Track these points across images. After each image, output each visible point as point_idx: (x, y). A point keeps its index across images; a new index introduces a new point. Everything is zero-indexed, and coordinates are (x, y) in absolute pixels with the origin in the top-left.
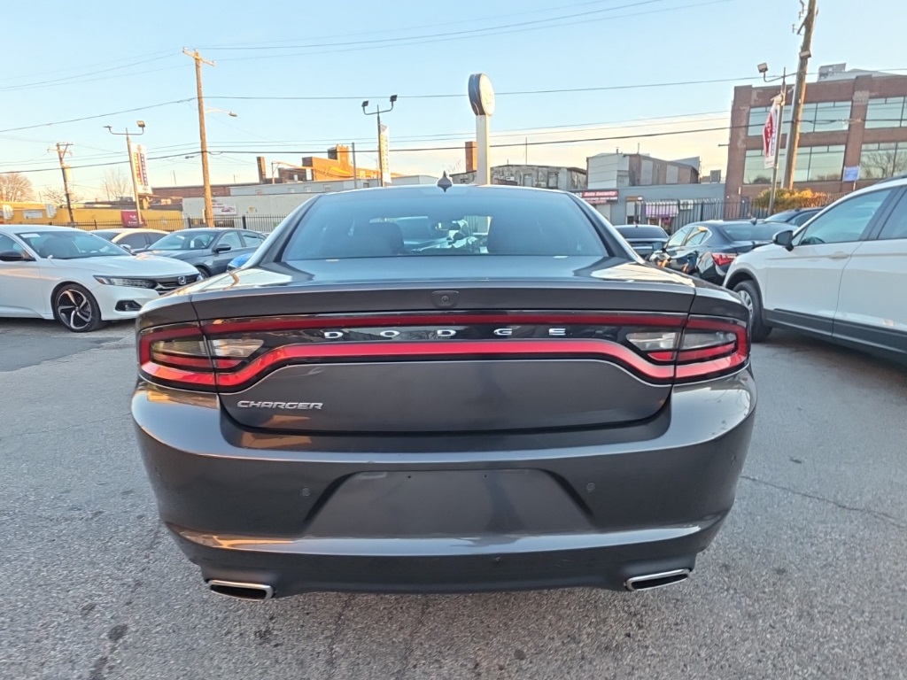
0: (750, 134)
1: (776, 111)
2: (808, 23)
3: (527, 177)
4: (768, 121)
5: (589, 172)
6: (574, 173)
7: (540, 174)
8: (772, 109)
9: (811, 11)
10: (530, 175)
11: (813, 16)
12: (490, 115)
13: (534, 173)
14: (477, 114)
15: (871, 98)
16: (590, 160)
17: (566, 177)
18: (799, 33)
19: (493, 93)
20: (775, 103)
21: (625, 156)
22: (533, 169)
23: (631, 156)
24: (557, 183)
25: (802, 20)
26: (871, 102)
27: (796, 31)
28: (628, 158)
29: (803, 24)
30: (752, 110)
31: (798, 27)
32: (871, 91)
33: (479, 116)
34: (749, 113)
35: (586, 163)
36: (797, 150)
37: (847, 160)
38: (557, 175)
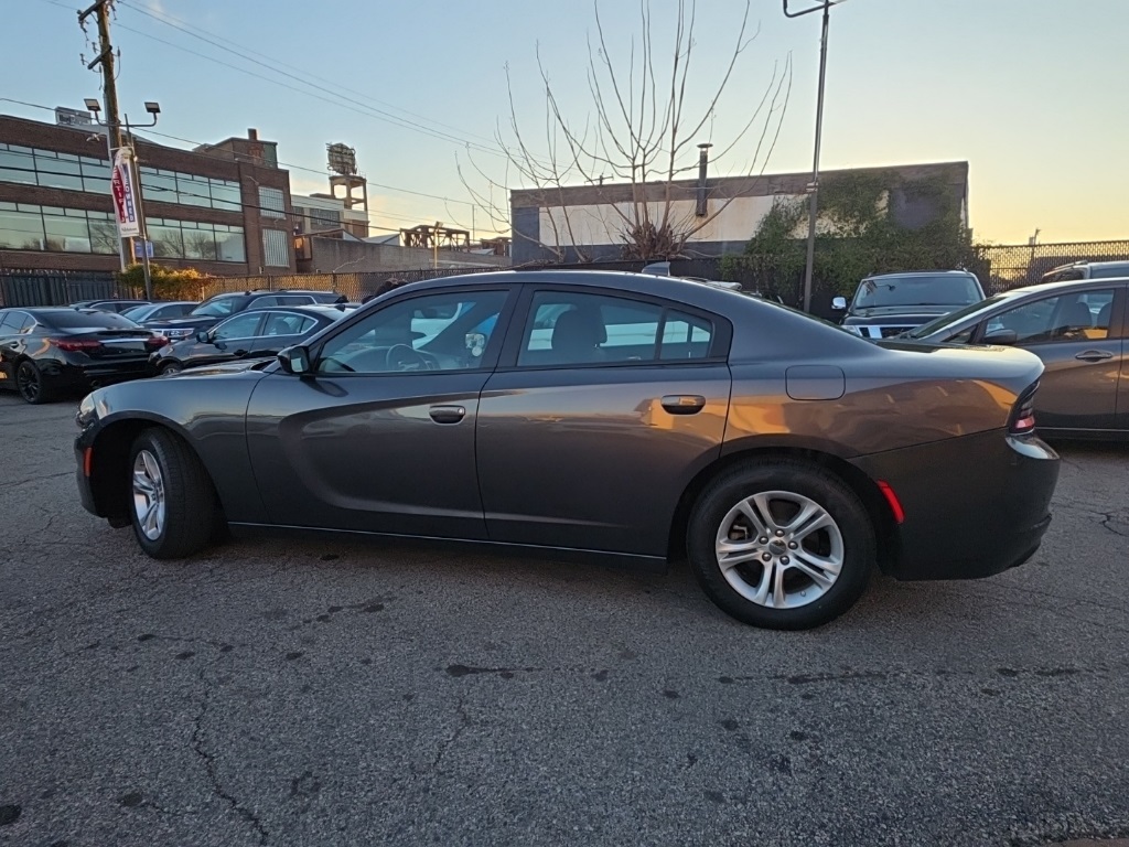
4: (114, 176)
18: (91, 67)
25: (99, 53)
26: (142, 169)
29: (98, 60)
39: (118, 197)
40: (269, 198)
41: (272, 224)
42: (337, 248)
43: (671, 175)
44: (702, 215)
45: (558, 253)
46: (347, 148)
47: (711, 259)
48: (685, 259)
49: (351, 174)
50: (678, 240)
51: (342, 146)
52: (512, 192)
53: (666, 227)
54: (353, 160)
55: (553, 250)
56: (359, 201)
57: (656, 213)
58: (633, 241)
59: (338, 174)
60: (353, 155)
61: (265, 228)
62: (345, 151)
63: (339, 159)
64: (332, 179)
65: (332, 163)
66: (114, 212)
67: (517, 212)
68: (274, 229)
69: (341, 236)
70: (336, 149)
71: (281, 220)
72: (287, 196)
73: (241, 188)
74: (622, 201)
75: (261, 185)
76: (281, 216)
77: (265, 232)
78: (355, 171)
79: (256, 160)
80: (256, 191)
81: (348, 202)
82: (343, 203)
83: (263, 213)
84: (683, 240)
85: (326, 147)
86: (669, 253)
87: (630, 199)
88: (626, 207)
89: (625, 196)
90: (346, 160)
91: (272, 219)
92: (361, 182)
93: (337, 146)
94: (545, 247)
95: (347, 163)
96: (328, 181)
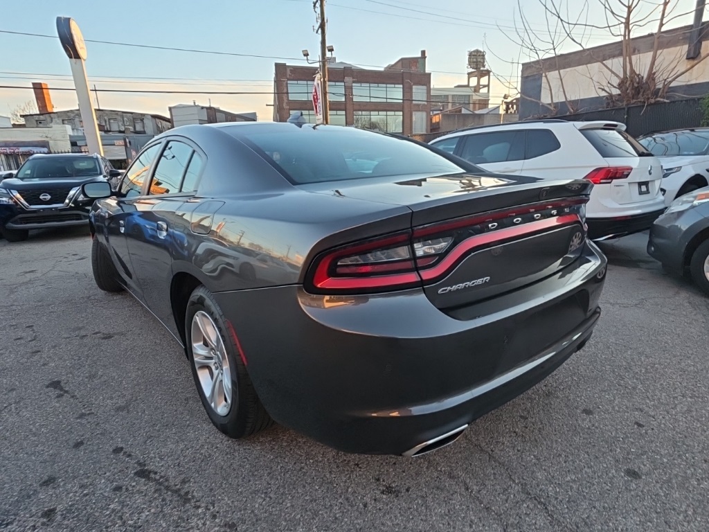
0: (290, 99)
1: (318, 85)
2: (322, 26)
3: (112, 121)
4: (314, 91)
5: (174, 120)
6: (158, 120)
7: (125, 119)
8: (315, 83)
9: (323, 19)
10: (115, 119)
11: (324, 23)
12: (84, 60)
13: (119, 118)
14: (70, 57)
15: (354, 82)
16: (172, 110)
17: (151, 124)
18: (317, 32)
19: (83, 39)
20: (316, 78)
21: (203, 108)
22: (117, 114)
23: (207, 108)
24: (144, 128)
25: (319, 24)
26: (354, 84)
27: (315, 31)
28: (205, 109)
29: (319, 27)
30: (289, 82)
31: (316, 28)
32: (353, 78)
33: (73, 60)
34: (287, 84)
35: (169, 112)
36: (329, 112)
37: (348, 120)
38: (142, 120)
39: (315, 102)
40: (419, 93)
41: (419, 108)
42: (456, 118)
43: (662, 25)
44: (693, 58)
45: (552, 108)
46: (481, 52)
47: (694, 100)
48: (665, 103)
49: (482, 69)
50: (660, 86)
51: (477, 51)
52: (523, 65)
53: (651, 75)
54: (484, 59)
55: (549, 106)
56: (484, 86)
57: (642, 64)
58: (618, 92)
59: (473, 70)
60: (484, 56)
61: (415, 111)
62: (479, 54)
63: (475, 60)
64: (469, 74)
65: (470, 63)
66: (313, 110)
67: (525, 79)
68: (419, 111)
69: (461, 111)
70: (473, 53)
71: (424, 105)
72: (429, 90)
73: (403, 88)
74: (614, 56)
75: (415, 84)
76: (426, 103)
77: (414, 113)
78: (484, 66)
79: (413, 69)
80: (411, 89)
81: (477, 89)
82: (473, 89)
83: (414, 102)
84: (664, 86)
85: (467, 54)
86: (648, 99)
87: (621, 54)
88: (616, 64)
89: (617, 52)
90: (479, 60)
91: (418, 105)
92: (488, 73)
93: (474, 51)
94: (543, 106)
95: (480, 62)
96: (467, 76)
